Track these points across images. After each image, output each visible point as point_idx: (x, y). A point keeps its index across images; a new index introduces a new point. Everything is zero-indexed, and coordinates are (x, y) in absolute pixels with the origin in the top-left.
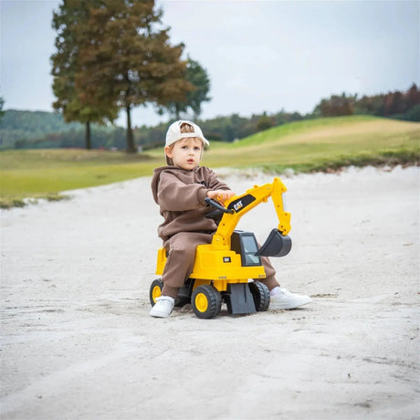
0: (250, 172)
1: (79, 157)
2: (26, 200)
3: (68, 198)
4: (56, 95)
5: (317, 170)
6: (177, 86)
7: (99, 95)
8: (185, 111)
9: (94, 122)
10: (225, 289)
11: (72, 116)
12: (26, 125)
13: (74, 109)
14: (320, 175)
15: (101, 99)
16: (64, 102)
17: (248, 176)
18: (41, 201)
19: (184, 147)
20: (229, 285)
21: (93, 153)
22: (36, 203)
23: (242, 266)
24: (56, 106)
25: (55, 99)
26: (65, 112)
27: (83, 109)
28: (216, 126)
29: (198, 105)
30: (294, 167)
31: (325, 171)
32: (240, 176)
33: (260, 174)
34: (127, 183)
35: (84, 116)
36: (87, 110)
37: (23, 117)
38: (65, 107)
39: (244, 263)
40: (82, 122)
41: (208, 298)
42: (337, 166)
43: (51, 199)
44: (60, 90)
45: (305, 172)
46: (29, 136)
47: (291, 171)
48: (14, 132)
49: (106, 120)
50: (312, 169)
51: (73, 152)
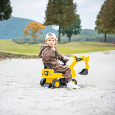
1: (100, 45)
4: (96, 25)
7: (109, 25)
9: (107, 33)
11: (101, 31)
12: (90, 34)
13: (101, 29)
15: (109, 26)
16: (98, 27)
19: (49, 40)
24: (96, 28)
25: (96, 26)
26: (98, 30)
27: (104, 29)
35: (104, 32)
36: (105, 30)
37: (90, 32)
38: (99, 28)
40: (104, 34)
44: (98, 23)
46: (91, 37)
48: (86, 36)
51: (98, 43)
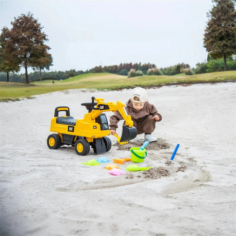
0: (93, 90)
2: (20, 99)
3: (34, 98)
5: (114, 90)
6: (45, 60)
8: (43, 69)
10: (92, 141)
11: (2, 70)
14: (116, 91)
17: (93, 91)
18: (25, 99)
20: (94, 139)
21: (9, 83)
22: (23, 99)
23: (101, 130)
27: (6, 67)
28: (52, 74)
29: (48, 67)
30: (107, 88)
31: (117, 90)
32: (90, 91)
33: (97, 91)
34: (53, 93)
39: (102, 129)
41: (83, 145)
42: (121, 89)
43: (28, 98)
45: (111, 90)
47: (106, 90)
49: (15, 71)
50: (113, 89)
